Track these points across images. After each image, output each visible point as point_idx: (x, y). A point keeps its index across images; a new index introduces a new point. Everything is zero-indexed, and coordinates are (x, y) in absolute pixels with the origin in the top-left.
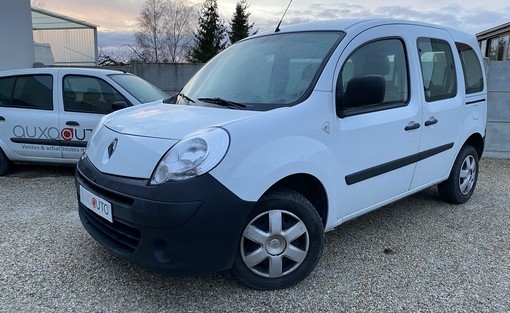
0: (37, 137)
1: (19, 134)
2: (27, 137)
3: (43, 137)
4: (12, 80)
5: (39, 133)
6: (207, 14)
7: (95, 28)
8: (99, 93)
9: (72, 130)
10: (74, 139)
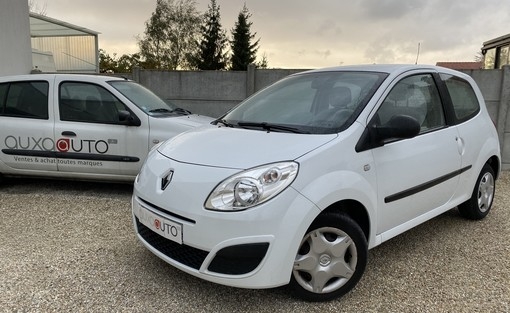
0: (30, 148)
1: (11, 144)
2: (19, 148)
3: (37, 148)
4: (5, 87)
5: (33, 144)
6: (209, 24)
7: (96, 36)
8: (98, 102)
9: (68, 141)
10: (71, 150)
